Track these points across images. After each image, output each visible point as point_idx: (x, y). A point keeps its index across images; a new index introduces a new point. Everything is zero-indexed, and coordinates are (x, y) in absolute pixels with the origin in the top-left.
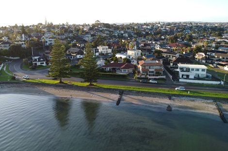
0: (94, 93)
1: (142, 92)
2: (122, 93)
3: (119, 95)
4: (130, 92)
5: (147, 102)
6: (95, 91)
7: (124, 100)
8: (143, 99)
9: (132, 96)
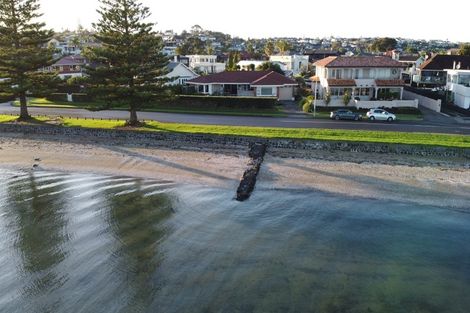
0: (137, 151)
1: (353, 145)
2: (259, 149)
3: (248, 160)
4: (295, 148)
5: (393, 188)
6: (148, 146)
7: (271, 178)
8: (366, 173)
9: (309, 164)
